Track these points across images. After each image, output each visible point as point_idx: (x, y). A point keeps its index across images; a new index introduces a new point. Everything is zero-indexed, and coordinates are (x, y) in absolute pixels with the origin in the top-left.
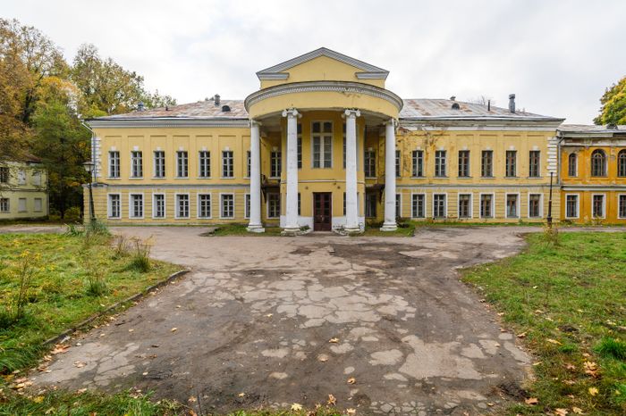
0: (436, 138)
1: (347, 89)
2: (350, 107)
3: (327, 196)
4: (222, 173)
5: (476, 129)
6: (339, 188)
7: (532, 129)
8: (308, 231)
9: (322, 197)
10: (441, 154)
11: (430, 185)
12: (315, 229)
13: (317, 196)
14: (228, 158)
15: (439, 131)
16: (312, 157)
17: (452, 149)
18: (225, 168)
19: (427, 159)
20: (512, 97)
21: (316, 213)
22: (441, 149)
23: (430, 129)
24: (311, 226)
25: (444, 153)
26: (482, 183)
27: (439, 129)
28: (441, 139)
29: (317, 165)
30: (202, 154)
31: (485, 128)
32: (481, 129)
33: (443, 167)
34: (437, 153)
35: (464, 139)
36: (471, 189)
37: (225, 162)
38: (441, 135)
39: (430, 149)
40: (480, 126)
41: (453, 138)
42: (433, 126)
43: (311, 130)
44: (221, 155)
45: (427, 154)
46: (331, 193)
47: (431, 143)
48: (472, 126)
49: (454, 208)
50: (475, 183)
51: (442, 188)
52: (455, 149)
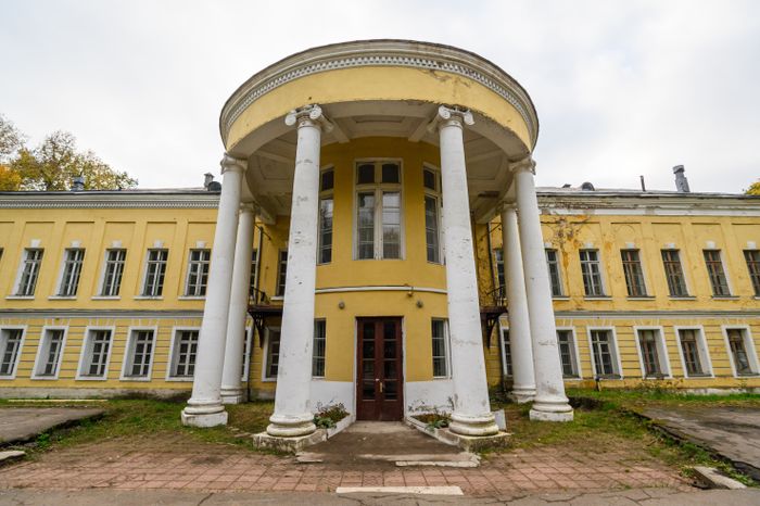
0: (577, 227)
1: (440, 64)
2: (451, 102)
3: (392, 325)
4: (185, 288)
5: (643, 212)
6: (420, 306)
7: (739, 213)
8: (341, 425)
9: (379, 331)
10: (588, 255)
11: (579, 312)
12: (362, 415)
13: (366, 325)
14: (200, 263)
15: (579, 216)
16: (355, 236)
17: (608, 246)
18: (193, 279)
19: (566, 264)
20: (680, 170)
21: (363, 369)
22: (590, 246)
23: (563, 212)
24: (350, 407)
25: (593, 254)
26: (674, 307)
27: (580, 212)
28: (584, 229)
29: (366, 252)
30: (154, 253)
31: (657, 212)
32: (650, 212)
33: (596, 278)
34: (582, 254)
35: (624, 229)
36: (658, 319)
37: (195, 268)
38: (584, 222)
39: (568, 246)
40: (648, 208)
41: (606, 227)
42: (569, 207)
43: (355, 178)
44: (189, 256)
45: (565, 254)
46: (400, 319)
47: (570, 236)
48: (635, 207)
49: (633, 358)
50: (661, 308)
51: (604, 319)
52: (613, 246)
